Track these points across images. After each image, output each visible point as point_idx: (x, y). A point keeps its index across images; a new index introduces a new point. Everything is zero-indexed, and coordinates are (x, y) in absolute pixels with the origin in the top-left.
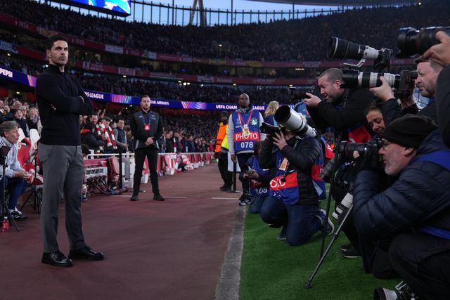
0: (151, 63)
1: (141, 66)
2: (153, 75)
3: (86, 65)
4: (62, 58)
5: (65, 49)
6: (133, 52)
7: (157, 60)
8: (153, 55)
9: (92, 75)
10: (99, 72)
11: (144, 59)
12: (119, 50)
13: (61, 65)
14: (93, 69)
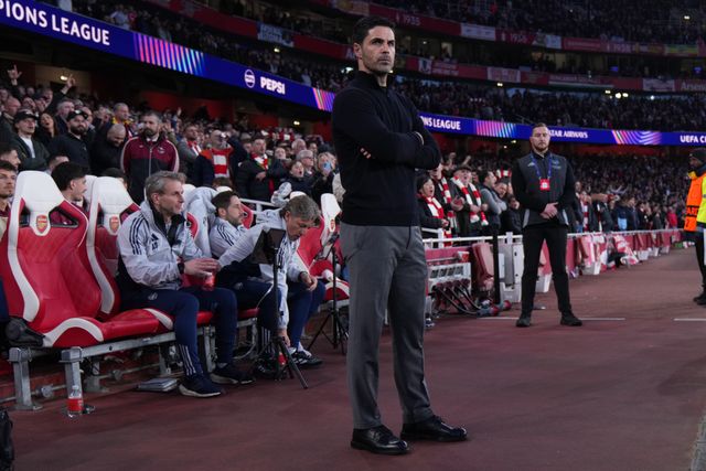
0: (551, 57)
1: (530, 63)
2: (554, 81)
3: (425, 65)
4: (384, 59)
5: (390, 43)
6: (514, 37)
7: (562, 51)
8: (553, 41)
9: (437, 84)
10: (450, 78)
11: (537, 49)
12: (488, 34)
13: (382, 74)
14: (439, 71)
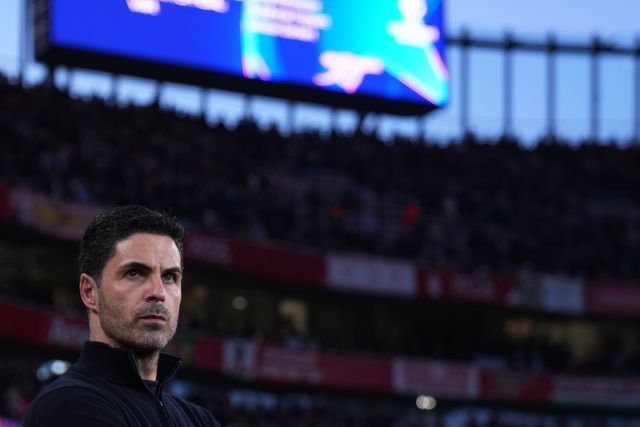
0: (556, 333)
1: (505, 349)
2: (566, 391)
3: (239, 356)
4: (151, 316)
5: (168, 274)
6: (462, 285)
7: (589, 316)
8: (562, 293)
9: (268, 401)
10: (301, 387)
11: (521, 313)
12: (395, 278)
13: (146, 351)
14: (272, 371)
